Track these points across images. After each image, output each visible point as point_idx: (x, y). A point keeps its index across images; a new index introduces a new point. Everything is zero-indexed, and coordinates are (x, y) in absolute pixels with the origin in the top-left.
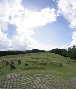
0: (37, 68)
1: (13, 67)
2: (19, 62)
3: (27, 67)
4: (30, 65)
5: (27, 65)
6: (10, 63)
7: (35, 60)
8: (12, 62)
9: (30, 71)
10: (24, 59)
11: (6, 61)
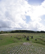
0: (41, 43)
1: (28, 39)
2: (32, 37)
3: (36, 41)
4: (38, 41)
5: (36, 40)
6: (27, 37)
7: (41, 38)
8: (28, 37)
9: (37, 44)
10: (35, 36)
11: (25, 36)
